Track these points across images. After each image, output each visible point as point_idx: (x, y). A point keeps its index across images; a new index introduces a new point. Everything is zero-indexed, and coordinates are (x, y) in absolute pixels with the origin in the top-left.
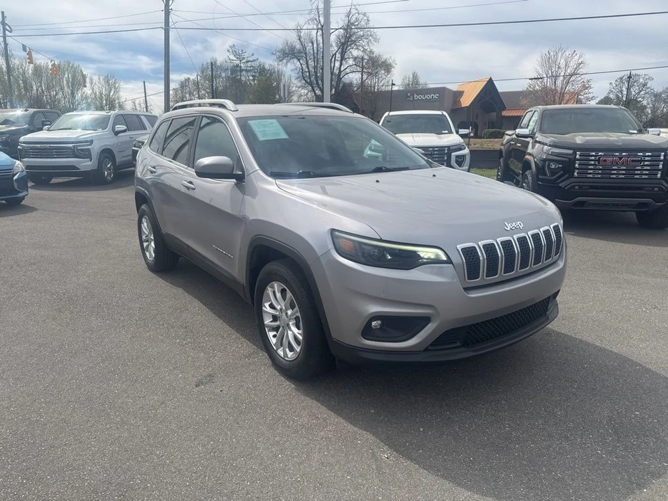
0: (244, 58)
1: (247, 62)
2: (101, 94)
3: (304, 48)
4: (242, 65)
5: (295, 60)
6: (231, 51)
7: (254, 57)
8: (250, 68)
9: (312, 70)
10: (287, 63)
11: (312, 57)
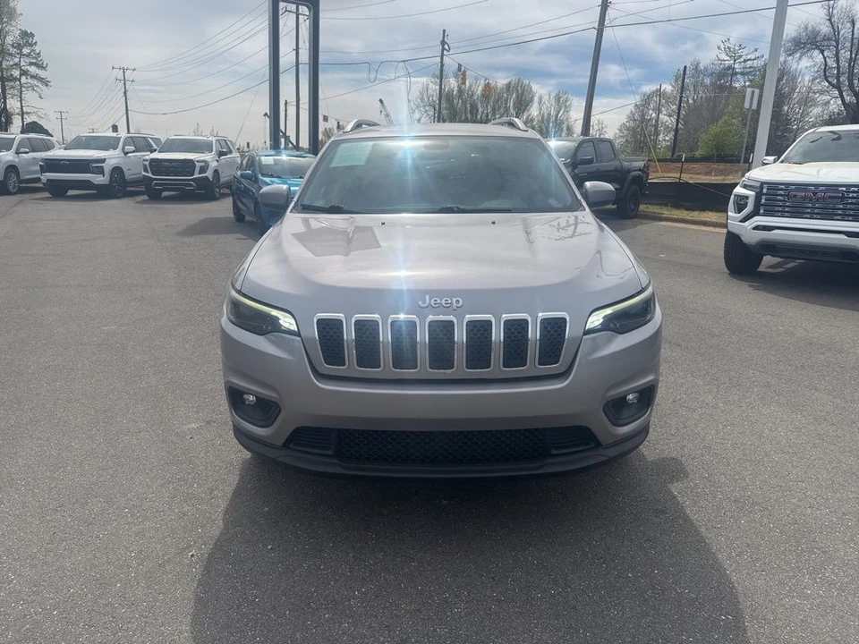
0: (741, 56)
1: (745, 61)
2: (549, 114)
3: (836, 31)
4: (736, 66)
5: (816, 52)
6: (722, 47)
7: (758, 54)
8: (748, 70)
9: (844, 64)
10: (800, 58)
11: (848, 44)
